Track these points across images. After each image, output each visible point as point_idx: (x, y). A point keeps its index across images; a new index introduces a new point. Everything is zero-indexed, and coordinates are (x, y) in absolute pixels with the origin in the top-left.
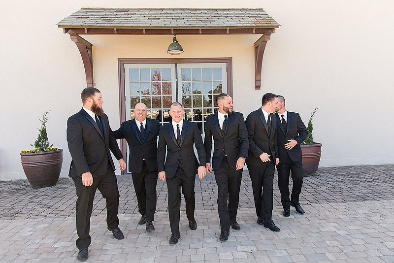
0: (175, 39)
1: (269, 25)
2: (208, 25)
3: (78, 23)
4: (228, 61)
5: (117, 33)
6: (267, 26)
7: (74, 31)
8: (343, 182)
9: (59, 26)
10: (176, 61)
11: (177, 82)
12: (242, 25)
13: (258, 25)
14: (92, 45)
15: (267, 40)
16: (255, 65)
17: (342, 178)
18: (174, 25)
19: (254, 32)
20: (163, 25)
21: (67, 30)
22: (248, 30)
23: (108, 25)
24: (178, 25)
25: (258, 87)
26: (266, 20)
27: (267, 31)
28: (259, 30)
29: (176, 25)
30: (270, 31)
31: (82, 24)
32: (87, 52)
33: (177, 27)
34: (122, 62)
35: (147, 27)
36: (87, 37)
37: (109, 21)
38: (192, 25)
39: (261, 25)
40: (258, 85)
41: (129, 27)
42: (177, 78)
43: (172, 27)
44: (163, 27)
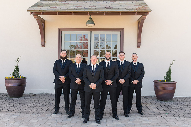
0: (90, 18)
1: (145, 10)
2: (109, 10)
3: (38, 9)
4: (122, 31)
5: (58, 14)
6: (144, 11)
7: (35, 13)
8: (188, 106)
9: (28, 11)
10: (91, 30)
11: (91, 42)
12: (129, 10)
13: (139, 10)
14: (45, 20)
15: (144, 19)
16: (138, 33)
17: (188, 104)
18: (89, 10)
19: (136, 14)
20: (84, 10)
21: (32, 13)
22: (133, 13)
23: (54, 10)
24: (92, 10)
25: (139, 46)
26: (144, 7)
27: (144, 14)
28: (139, 13)
29: (90, 10)
30: (146, 13)
31: (40, 10)
32: (42, 24)
33: (91, 12)
34: (60, 30)
35: (74, 11)
36: (42, 16)
37: (54, 8)
38: (100, 10)
39: (140, 10)
40: (139, 45)
41: (65, 11)
42: (91, 40)
43: (88, 11)
44: (83, 11)
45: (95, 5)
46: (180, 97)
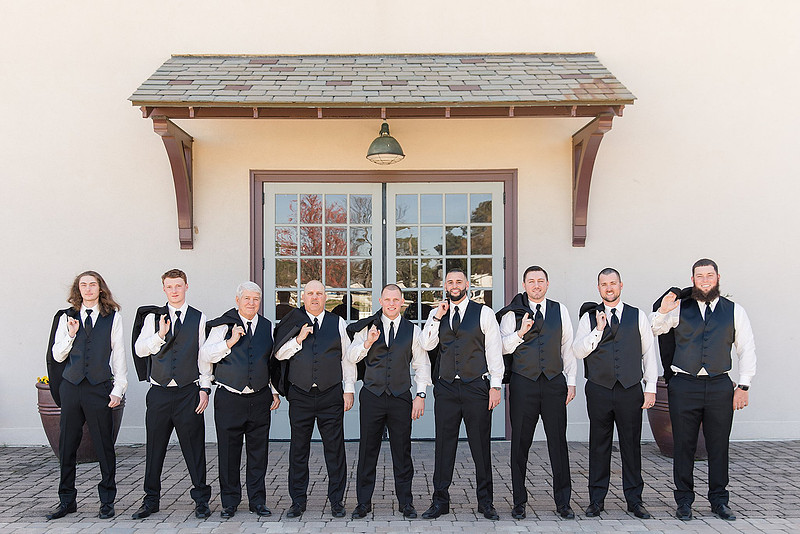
0: (385, 127)
1: (610, 97)
2: (466, 99)
3: (174, 95)
4: (509, 177)
5: (259, 117)
6: (606, 101)
7: (161, 112)
8: (785, 475)
9: (135, 103)
10: (384, 178)
11: (384, 226)
12: (544, 98)
13: (584, 97)
14: (192, 140)
15: (603, 131)
16: (574, 188)
17: (783, 467)
18: (386, 98)
19: (573, 113)
20: (363, 100)
21: (149, 110)
22: (561, 110)
23: (241, 99)
24: (398, 100)
25: (579, 241)
26: (603, 86)
27: (604, 110)
28: (583, 110)
29: (391, 100)
30: (612, 109)
31: (183, 98)
32: (182, 155)
33: (395, 104)
34: (258, 179)
35: (326, 104)
36: (188, 125)
37: (240, 88)
38: (428, 99)
39: (589, 97)
40: (579, 235)
42: (384, 217)
43: (383, 104)
44: (362, 104)
45: (402, 76)
46: (747, 443)
